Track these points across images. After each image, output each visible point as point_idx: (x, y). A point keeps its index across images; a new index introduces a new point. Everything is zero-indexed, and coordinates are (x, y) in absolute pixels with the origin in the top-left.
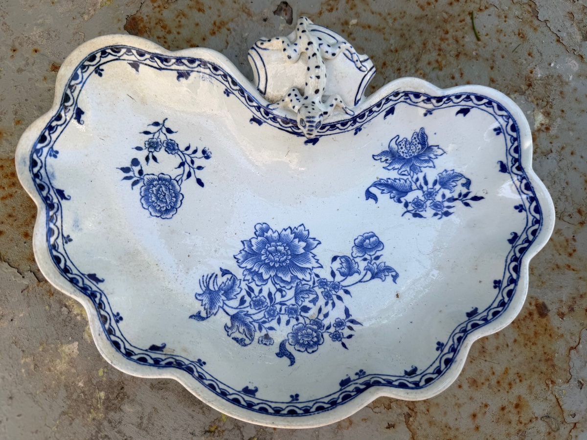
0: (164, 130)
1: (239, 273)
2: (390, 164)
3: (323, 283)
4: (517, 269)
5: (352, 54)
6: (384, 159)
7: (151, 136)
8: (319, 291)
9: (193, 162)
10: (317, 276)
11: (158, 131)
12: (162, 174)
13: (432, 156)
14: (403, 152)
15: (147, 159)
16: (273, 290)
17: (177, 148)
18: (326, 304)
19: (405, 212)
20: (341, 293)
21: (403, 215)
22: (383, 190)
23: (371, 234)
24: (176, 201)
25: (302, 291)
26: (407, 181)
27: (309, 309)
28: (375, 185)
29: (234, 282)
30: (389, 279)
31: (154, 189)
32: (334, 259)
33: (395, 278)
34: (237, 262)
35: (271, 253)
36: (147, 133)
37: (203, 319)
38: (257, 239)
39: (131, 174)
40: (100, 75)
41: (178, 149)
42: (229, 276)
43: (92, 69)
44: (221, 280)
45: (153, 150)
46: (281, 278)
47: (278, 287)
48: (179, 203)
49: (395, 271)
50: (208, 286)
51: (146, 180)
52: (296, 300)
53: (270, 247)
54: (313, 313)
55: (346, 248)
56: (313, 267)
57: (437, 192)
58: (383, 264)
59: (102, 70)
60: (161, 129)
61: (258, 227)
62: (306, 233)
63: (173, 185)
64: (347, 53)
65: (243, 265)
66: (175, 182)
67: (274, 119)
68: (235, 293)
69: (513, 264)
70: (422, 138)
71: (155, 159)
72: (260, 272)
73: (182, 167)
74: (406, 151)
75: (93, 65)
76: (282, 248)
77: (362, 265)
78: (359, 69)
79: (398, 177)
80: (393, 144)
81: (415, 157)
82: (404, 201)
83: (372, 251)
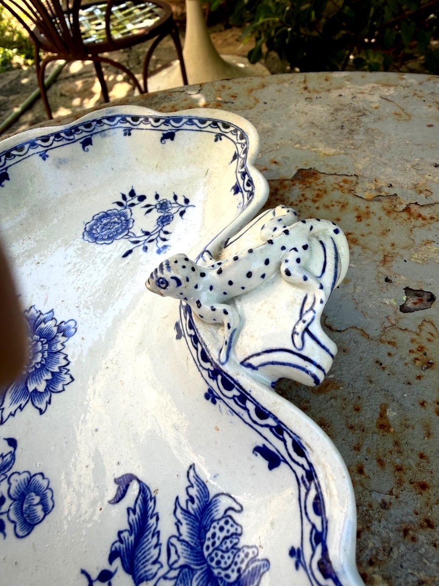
0: (182, 209)
2: (186, 512)
6: (194, 492)
7: (174, 201)
9: (151, 241)
11: (181, 205)
12: (134, 221)
14: (214, 535)
15: (147, 206)
17: (165, 224)
19: (88, 576)
21: (83, 572)
22: (134, 511)
23: (50, 504)
24: (104, 240)
26: (157, 566)
28: (143, 490)
31: (116, 219)
32: (12, 442)
36: (175, 198)
38: (55, 326)
39: (129, 198)
40: (216, 140)
41: (164, 226)
43: (217, 131)
45: (158, 207)
48: (102, 242)
51: (125, 211)
53: (42, 344)
56: (3, 409)
59: (221, 139)
60: (183, 206)
61: (72, 324)
62: (60, 388)
63: (122, 232)
66: (126, 233)
71: (149, 211)
73: (143, 234)
74: (218, 543)
75: (221, 130)
76: (39, 360)
79: (164, 540)
80: (224, 504)
81: (209, 571)
82: (112, 569)
83: (17, 513)
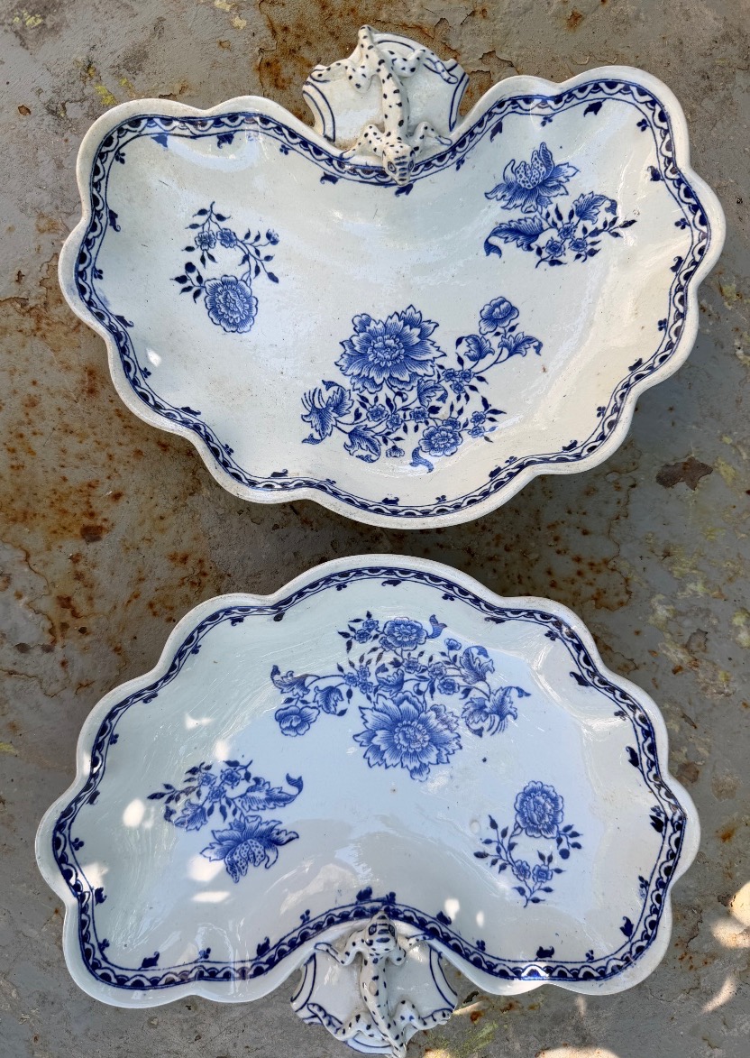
0: (214, 218)
1: (346, 383)
2: (509, 201)
3: (450, 375)
4: (683, 300)
5: (435, 63)
6: (500, 195)
7: (200, 229)
8: (446, 385)
9: (258, 252)
10: (441, 367)
11: (207, 220)
12: (226, 276)
13: (562, 179)
14: (523, 182)
15: (203, 260)
16: (391, 395)
17: (234, 238)
18: (459, 398)
19: (539, 262)
20: (474, 382)
21: (537, 266)
22: (507, 238)
23: (499, 300)
24: (251, 308)
25: (426, 390)
26: (535, 219)
27: (438, 408)
28: (495, 233)
29: (342, 394)
30: (532, 351)
31: (220, 297)
32: (459, 341)
33: (538, 349)
34: (341, 369)
35: (379, 349)
36: (194, 226)
37: (317, 441)
38: (358, 336)
39: (188, 284)
40: (123, 161)
41: (237, 240)
42: (335, 388)
43: (111, 155)
44: (326, 395)
45: (206, 247)
46: (398, 379)
47: (396, 390)
48: (254, 309)
49: (537, 340)
50: (313, 404)
51: (207, 287)
52: (421, 401)
53: (377, 342)
54: (444, 412)
55: (472, 326)
56: (434, 358)
57: (576, 226)
58: (521, 335)
59: (123, 154)
60: (210, 217)
61: (356, 320)
62: (418, 316)
63: (242, 289)
64: (428, 63)
65: (349, 372)
66: (242, 283)
67: (354, 171)
68: (347, 407)
69: (679, 294)
70: (545, 155)
71: (212, 258)
72: (370, 377)
73: (247, 262)
74: (527, 179)
75: (112, 151)
76: (392, 341)
77: (495, 342)
78: (448, 81)
79: (523, 216)
80: (509, 173)
81: (540, 185)
82: (536, 248)
83: (505, 321)
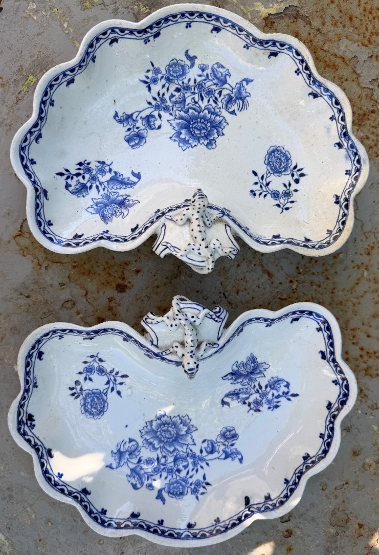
0: (282, 206)
1: (224, 113)
2: (125, 199)
3: (166, 109)
6: (131, 202)
7: (290, 200)
8: (169, 104)
9: (261, 187)
10: (171, 114)
12: (279, 176)
13: (95, 207)
14: (117, 208)
15: (290, 185)
16: (200, 102)
17: (272, 195)
18: (163, 94)
19: (111, 165)
20: (154, 103)
21: (112, 162)
22: (128, 180)
23: (134, 148)
24: (268, 159)
25: (181, 103)
26: (111, 188)
27: (175, 90)
28: (135, 183)
29: (226, 106)
30: (120, 114)
31: (283, 165)
32: (159, 127)
33: (116, 115)
34: (226, 120)
35: (204, 128)
36: (292, 202)
37: (245, 80)
38: (214, 138)
41: (271, 194)
42: (230, 110)
44: (235, 107)
45: (287, 191)
46: (195, 111)
47: (197, 105)
48: (267, 158)
49: (116, 120)
50: (243, 103)
51: (289, 171)
52: (184, 97)
53: (204, 133)
54: (173, 88)
55: (151, 135)
56: (174, 120)
57: (89, 181)
58: (125, 125)
60: (284, 206)
61: (214, 146)
62: (181, 145)
63: (272, 169)
65: (221, 118)
66: (271, 172)
68: (225, 99)
69: (42, 115)
70: (104, 218)
71: (285, 185)
72: (210, 114)
73: (267, 182)
74: (115, 209)
76: (196, 132)
77: (139, 124)
78: (167, 243)
79: (118, 191)
80: (126, 212)
81: (108, 205)
82: (112, 173)
83: (133, 135)
